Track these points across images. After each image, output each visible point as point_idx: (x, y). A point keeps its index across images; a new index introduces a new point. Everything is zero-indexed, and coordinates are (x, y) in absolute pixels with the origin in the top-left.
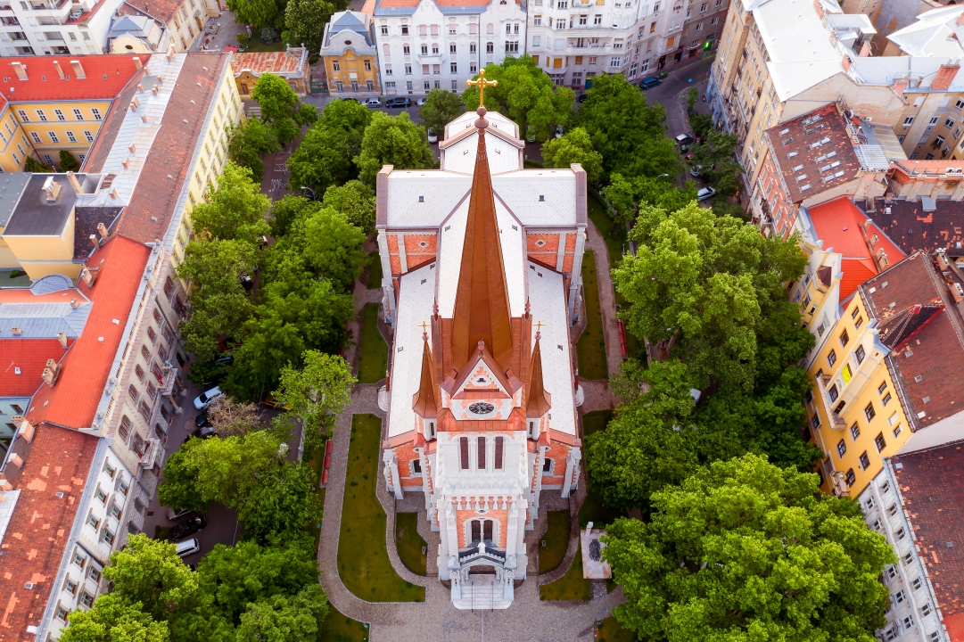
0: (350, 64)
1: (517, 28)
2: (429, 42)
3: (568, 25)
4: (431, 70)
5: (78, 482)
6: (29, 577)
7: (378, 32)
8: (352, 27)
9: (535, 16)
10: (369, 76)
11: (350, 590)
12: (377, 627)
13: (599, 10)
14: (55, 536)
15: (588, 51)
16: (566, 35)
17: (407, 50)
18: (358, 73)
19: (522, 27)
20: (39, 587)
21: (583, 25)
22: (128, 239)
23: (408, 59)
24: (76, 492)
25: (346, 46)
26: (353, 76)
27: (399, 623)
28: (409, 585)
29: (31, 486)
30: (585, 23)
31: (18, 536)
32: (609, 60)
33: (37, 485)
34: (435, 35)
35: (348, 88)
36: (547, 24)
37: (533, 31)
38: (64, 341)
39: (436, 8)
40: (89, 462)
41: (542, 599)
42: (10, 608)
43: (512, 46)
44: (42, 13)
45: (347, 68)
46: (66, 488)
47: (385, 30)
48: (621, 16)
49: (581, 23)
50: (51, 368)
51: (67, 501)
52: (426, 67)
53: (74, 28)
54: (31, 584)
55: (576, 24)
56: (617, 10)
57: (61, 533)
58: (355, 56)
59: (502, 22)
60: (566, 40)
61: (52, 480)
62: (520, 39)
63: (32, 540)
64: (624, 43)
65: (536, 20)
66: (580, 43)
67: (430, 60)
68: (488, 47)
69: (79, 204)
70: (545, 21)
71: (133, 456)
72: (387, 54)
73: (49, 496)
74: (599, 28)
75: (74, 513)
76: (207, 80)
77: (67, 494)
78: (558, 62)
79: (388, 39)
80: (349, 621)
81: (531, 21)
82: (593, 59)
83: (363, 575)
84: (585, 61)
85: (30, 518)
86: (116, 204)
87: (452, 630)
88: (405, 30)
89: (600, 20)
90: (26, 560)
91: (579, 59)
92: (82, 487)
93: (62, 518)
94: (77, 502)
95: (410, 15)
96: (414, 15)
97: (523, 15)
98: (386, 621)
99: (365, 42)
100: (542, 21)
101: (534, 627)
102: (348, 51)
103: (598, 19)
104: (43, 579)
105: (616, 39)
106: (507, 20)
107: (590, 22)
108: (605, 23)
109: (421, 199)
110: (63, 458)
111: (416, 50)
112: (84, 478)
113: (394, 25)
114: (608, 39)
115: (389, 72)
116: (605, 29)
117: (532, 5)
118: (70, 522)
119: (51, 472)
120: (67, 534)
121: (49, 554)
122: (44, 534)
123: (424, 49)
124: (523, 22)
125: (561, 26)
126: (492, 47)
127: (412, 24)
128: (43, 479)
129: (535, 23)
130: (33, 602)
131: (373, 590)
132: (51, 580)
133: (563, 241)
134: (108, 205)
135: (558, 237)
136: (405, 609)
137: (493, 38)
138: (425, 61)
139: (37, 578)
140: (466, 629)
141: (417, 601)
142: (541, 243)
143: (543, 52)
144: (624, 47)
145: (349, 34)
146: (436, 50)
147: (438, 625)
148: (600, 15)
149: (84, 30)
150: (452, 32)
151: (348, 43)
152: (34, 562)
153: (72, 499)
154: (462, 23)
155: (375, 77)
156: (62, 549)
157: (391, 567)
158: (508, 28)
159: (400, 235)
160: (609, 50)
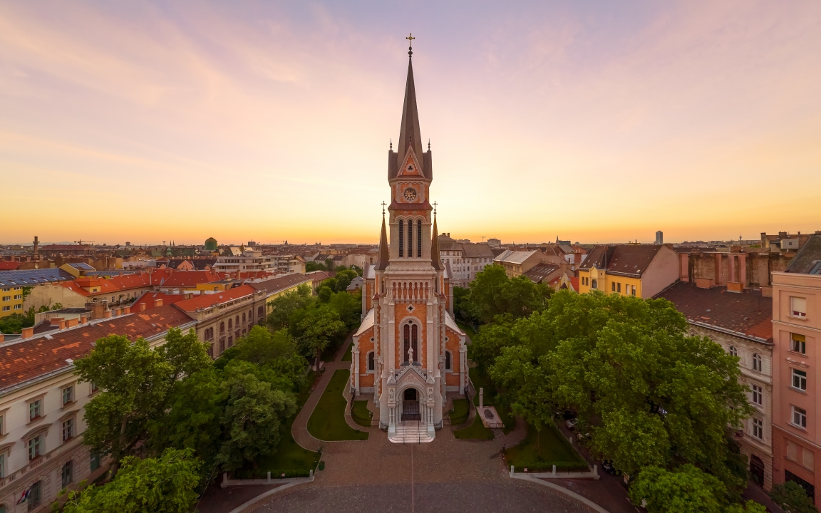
11: (312, 435)
12: (328, 455)
14: (134, 336)
22: (253, 287)
24: (164, 329)
27: (346, 452)
28: (358, 431)
31: (113, 325)
33: (145, 317)
40: (181, 324)
41: (456, 438)
42: (69, 346)
46: (159, 324)
51: (156, 329)
57: (138, 336)
61: (155, 320)
73: (147, 323)
80: (306, 451)
83: (325, 428)
85: (127, 324)
87: (388, 455)
98: (335, 451)
101: (453, 453)
110: (168, 317)
112: (174, 327)
119: (157, 317)
128: (150, 317)
130: (87, 350)
131: (330, 434)
136: (352, 445)
140: (398, 455)
147: (376, 452)
153: (159, 329)
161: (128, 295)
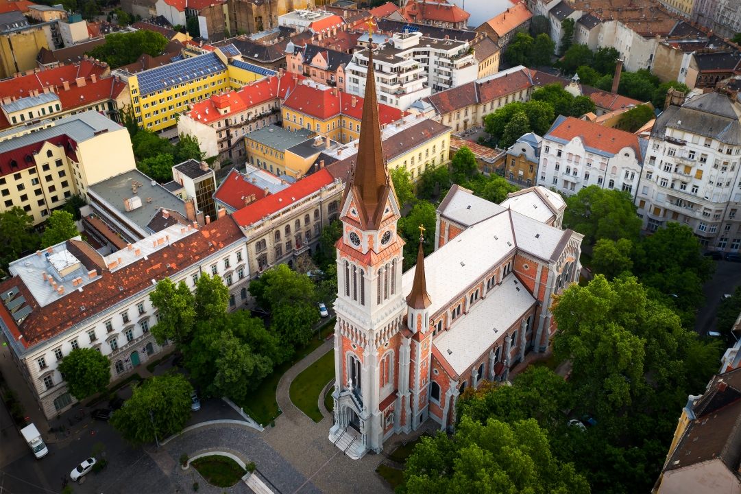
0: (521, 164)
1: (633, 176)
2: (572, 166)
3: (669, 185)
4: (570, 185)
5: (221, 245)
6: (171, 263)
7: (543, 150)
8: (531, 142)
9: (648, 172)
10: (530, 176)
11: (290, 392)
12: (284, 417)
13: (697, 182)
14: (194, 257)
15: (682, 210)
16: (666, 192)
17: (557, 167)
18: (524, 172)
19: (637, 176)
20: (171, 269)
21: (682, 190)
22: (329, 173)
23: (557, 173)
24: (217, 248)
25: (522, 152)
26: (521, 173)
27: (296, 423)
28: (318, 411)
29: (203, 232)
30: (684, 189)
31: (182, 245)
32: (698, 224)
33: (206, 234)
34: (577, 163)
35: (516, 179)
36: (655, 180)
37: (644, 182)
38: (266, 193)
39: (581, 144)
40: (232, 242)
41: (377, 471)
42: (155, 267)
43: (627, 188)
44: (384, 85)
45: (519, 166)
46: (214, 243)
47: (547, 150)
48: (712, 191)
49: (681, 188)
50: (251, 198)
51: (210, 248)
52: (566, 182)
53: (394, 97)
54: (169, 266)
55: (677, 186)
56: (709, 186)
57: (197, 257)
58: (525, 160)
59: (623, 168)
60: (666, 196)
61: (213, 237)
62: (634, 184)
63: (185, 250)
64: (712, 213)
65: (648, 175)
66: (679, 202)
67: (571, 178)
68: (610, 183)
69: (324, 152)
70: (654, 177)
71: (256, 263)
72: (545, 166)
73: (206, 241)
74: (695, 196)
75: (209, 255)
76: (429, 134)
77: (213, 246)
78: (657, 210)
79: (548, 156)
80: (275, 404)
81: (644, 175)
82: (686, 217)
83: (302, 390)
84: (680, 219)
85: (192, 243)
86: (338, 158)
87: (316, 447)
88: (559, 154)
89: (697, 190)
90: (176, 256)
91: (676, 214)
92: (221, 248)
93: (203, 252)
94: (213, 252)
95: (565, 145)
96: (567, 145)
97: (639, 168)
98: (291, 418)
99: (533, 153)
100: (652, 177)
101: (358, 480)
102: (522, 155)
103: (695, 189)
104: (175, 268)
105: (705, 209)
106: (627, 167)
107: (689, 189)
108: (700, 193)
109: (469, 208)
110: (224, 232)
111: (563, 169)
112: (225, 246)
113: (554, 148)
114: (699, 206)
115: (543, 178)
116: (699, 198)
117: (647, 163)
118: (204, 257)
119: (215, 233)
120: (198, 260)
121: (186, 261)
122: (191, 252)
123: (568, 170)
124: (638, 172)
125: (664, 184)
126: (613, 184)
127: (565, 150)
128: (210, 233)
129: (647, 177)
130: (164, 272)
131: (300, 400)
132: (177, 271)
133: (539, 269)
134: (334, 157)
135: (537, 265)
136: (305, 420)
137: (614, 178)
138: (567, 178)
139: (173, 265)
140: (323, 452)
141: (314, 420)
142: (526, 267)
143: (648, 200)
144: (711, 217)
145: (527, 145)
146: (575, 173)
147: (312, 439)
148: (697, 187)
149: (397, 99)
150: (589, 164)
151: (524, 150)
152: (178, 259)
153: (213, 249)
154: (597, 161)
155: (534, 178)
156: (192, 263)
157: (318, 397)
158: (627, 174)
159: (448, 223)
160: (698, 215)
161: (256, 112)
